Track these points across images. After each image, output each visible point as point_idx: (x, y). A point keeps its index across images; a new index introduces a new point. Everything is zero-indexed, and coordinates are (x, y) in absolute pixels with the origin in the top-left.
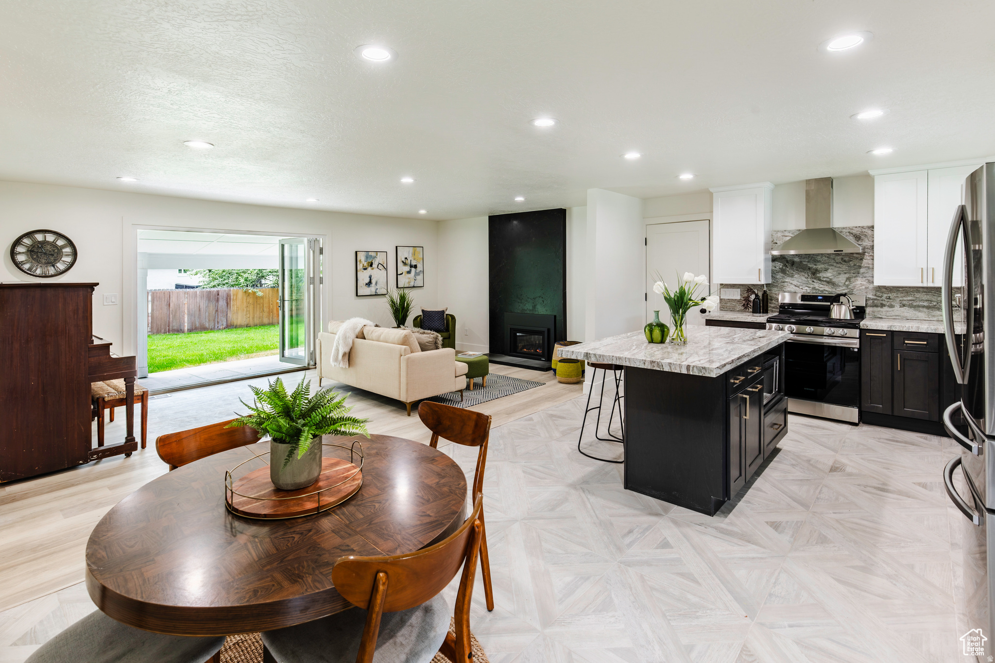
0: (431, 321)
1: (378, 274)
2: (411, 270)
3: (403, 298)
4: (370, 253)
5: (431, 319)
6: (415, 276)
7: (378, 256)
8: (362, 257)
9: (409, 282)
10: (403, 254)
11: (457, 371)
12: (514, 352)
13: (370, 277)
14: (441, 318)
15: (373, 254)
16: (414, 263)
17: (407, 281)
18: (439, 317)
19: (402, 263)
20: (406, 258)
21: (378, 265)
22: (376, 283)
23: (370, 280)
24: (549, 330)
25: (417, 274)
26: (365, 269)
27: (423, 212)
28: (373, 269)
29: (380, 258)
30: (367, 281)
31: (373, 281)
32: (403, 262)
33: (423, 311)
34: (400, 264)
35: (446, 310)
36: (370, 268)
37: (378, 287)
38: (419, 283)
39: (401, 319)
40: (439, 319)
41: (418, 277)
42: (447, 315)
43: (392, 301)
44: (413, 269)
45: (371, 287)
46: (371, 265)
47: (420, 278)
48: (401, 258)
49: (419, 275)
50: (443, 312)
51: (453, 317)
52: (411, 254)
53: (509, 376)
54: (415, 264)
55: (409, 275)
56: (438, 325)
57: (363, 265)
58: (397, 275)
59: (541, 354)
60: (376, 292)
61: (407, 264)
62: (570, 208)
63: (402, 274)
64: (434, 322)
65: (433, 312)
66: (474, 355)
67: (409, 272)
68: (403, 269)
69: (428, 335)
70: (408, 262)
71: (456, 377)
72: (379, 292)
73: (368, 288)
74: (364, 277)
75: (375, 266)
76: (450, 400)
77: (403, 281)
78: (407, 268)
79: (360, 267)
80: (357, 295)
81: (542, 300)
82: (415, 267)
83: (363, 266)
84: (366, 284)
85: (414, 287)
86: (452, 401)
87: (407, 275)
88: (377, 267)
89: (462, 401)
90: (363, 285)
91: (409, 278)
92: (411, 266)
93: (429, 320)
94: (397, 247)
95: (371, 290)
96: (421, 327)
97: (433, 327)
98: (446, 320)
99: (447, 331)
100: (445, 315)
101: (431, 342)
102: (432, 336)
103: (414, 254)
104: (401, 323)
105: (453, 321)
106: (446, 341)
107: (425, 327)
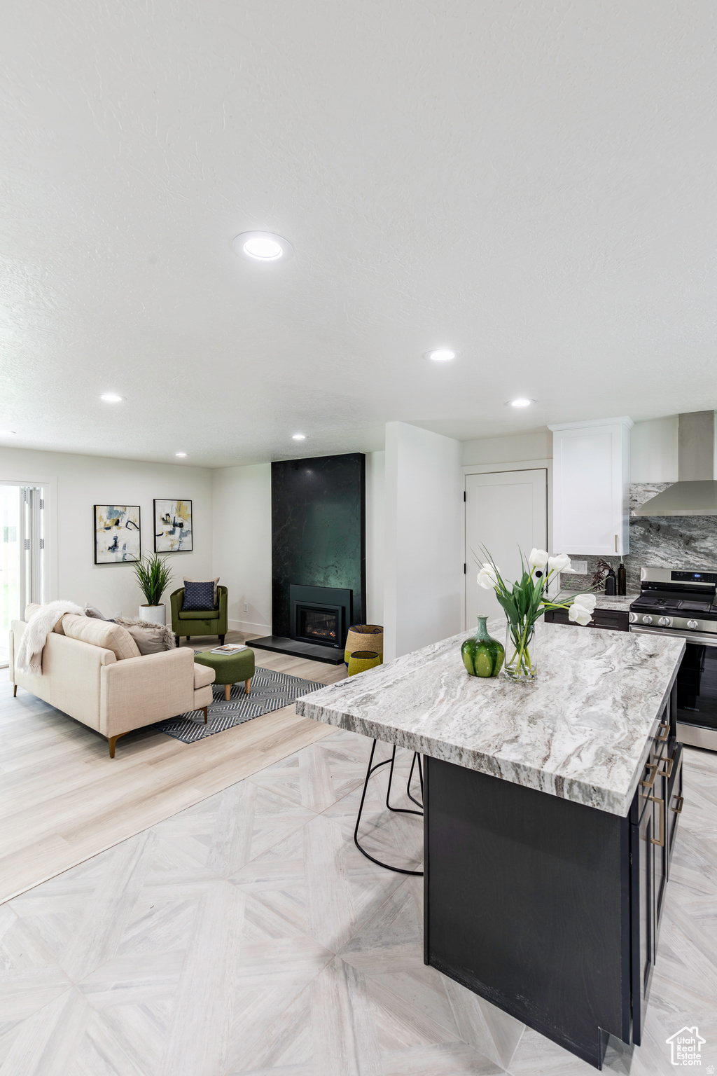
0: (195, 597)
1: (127, 536)
2: (174, 530)
3: (157, 568)
4: (115, 508)
5: (195, 593)
6: (180, 537)
7: (127, 512)
8: (102, 513)
9: (172, 545)
10: (162, 510)
11: (196, 681)
12: (302, 635)
13: (116, 539)
14: (209, 591)
15: (120, 509)
16: (178, 521)
17: (170, 543)
18: (206, 590)
19: (162, 521)
20: (168, 515)
21: (127, 523)
22: (125, 546)
23: (116, 542)
24: (343, 609)
25: (183, 535)
26: (108, 528)
27: (181, 455)
28: (120, 528)
29: (131, 515)
30: (112, 543)
31: (120, 545)
32: (163, 519)
33: (185, 582)
34: (159, 522)
35: (218, 581)
36: (114, 528)
37: (127, 551)
38: (186, 545)
39: (154, 594)
40: (207, 593)
41: (184, 539)
42: (218, 587)
43: (142, 573)
44: (178, 529)
45: (117, 552)
46: (117, 523)
47: (187, 539)
48: (161, 513)
49: (186, 536)
50: (213, 583)
51: (224, 590)
52: (174, 510)
53: (287, 673)
54: (181, 522)
55: (172, 537)
57: (105, 523)
58: (155, 536)
59: (333, 639)
60: (123, 559)
61: (169, 523)
62: (370, 453)
63: (162, 534)
64: (199, 597)
65: (199, 583)
66: (234, 649)
67: (172, 533)
68: (163, 528)
69: (153, 630)
70: (171, 519)
71: (195, 689)
72: (128, 558)
73: (112, 554)
74: (105, 539)
75: (122, 524)
76: (189, 721)
77: (163, 544)
78: (170, 528)
79: (100, 525)
80: (96, 563)
81: (336, 569)
82: (181, 525)
83: (105, 525)
84: (110, 548)
85: (178, 551)
86: (192, 722)
87: (169, 536)
88: (125, 526)
89: (206, 723)
90: (104, 550)
91: (173, 540)
92: (175, 525)
93: (193, 595)
94: (154, 500)
95: (118, 556)
96: (183, 605)
97: (198, 603)
98: (215, 596)
99: (217, 608)
100: (215, 588)
101: (156, 640)
102: (158, 630)
103: (179, 509)
104: (153, 599)
105: (224, 595)
106: (214, 622)
107: (187, 605)
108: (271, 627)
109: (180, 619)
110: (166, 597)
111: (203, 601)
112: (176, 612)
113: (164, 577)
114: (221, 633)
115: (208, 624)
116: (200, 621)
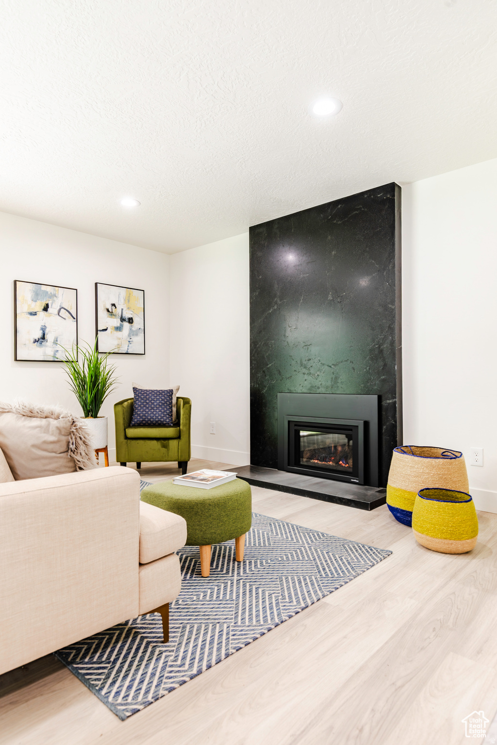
0: (148, 408)
1: (59, 327)
2: (122, 326)
3: (95, 369)
4: (43, 288)
5: (147, 403)
6: (129, 335)
7: (60, 295)
8: (25, 292)
9: (119, 346)
10: (107, 297)
11: (144, 545)
12: (295, 464)
13: (43, 330)
14: (166, 403)
16: (127, 315)
17: (116, 342)
18: (162, 400)
19: (106, 312)
20: (114, 305)
21: (60, 309)
22: (56, 342)
23: (44, 335)
24: (366, 424)
25: (132, 333)
26: (33, 314)
28: (50, 316)
29: (65, 299)
30: (38, 335)
31: (50, 337)
32: (108, 310)
33: (135, 389)
34: (102, 313)
35: (178, 389)
36: (42, 314)
37: (59, 346)
38: (137, 348)
39: (92, 402)
40: (163, 405)
41: (134, 339)
42: (178, 398)
44: (126, 325)
45: (46, 346)
46: (46, 309)
47: (138, 339)
48: (105, 302)
49: (137, 335)
50: (171, 391)
51: (187, 402)
52: (122, 300)
54: (130, 316)
55: (118, 334)
56: (159, 415)
57: (29, 306)
58: (97, 331)
59: (351, 470)
60: (54, 357)
61: (115, 315)
62: (409, 184)
63: (106, 330)
64: (152, 408)
65: (153, 391)
66: (214, 478)
67: (119, 329)
68: (105, 321)
70: (118, 311)
71: (141, 565)
72: (61, 356)
73: (39, 349)
74: (30, 329)
75: (52, 310)
76: (130, 629)
77: (107, 342)
78: (116, 322)
79: (22, 308)
80: (16, 360)
81: (352, 365)
82: (130, 321)
83: (29, 309)
84: (35, 341)
85: (127, 354)
86: (137, 633)
87: (115, 332)
88: (57, 313)
89: (166, 639)
90: (27, 342)
91: (120, 339)
92: (122, 320)
93: (145, 406)
94: (96, 284)
95: (46, 351)
96: (131, 419)
97: (152, 418)
98: (174, 409)
99: (177, 424)
100: (174, 401)
103: (128, 300)
104: (92, 409)
105: (187, 405)
106: (173, 444)
107: (136, 419)
108: (249, 453)
109: (126, 438)
110: (107, 409)
111: (158, 414)
112: (122, 427)
113: (105, 381)
114: (182, 459)
115: (164, 446)
116: (155, 442)
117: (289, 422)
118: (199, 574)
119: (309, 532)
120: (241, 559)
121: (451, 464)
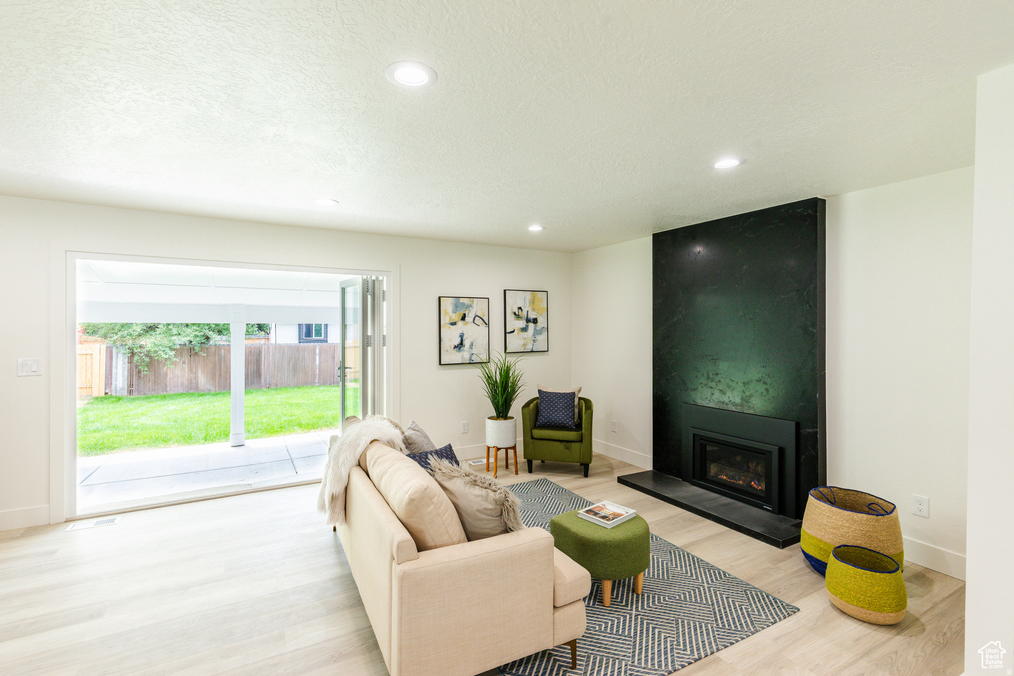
0: (552, 410)
1: (474, 333)
2: (527, 326)
3: (506, 373)
4: (462, 300)
5: (551, 406)
6: (534, 335)
7: (475, 305)
8: (447, 305)
9: (524, 345)
10: (515, 302)
11: (557, 593)
12: (700, 477)
13: (462, 336)
14: (568, 406)
15: (466, 301)
16: (532, 316)
17: (522, 342)
18: (565, 403)
19: (513, 316)
20: (520, 308)
21: (475, 317)
22: (472, 345)
23: (462, 341)
24: (781, 451)
25: (537, 332)
26: (454, 324)
27: (535, 228)
28: (467, 323)
29: (479, 308)
30: (457, 341)
31: (467, 343)
32: (515, 314)
33: (540, 391)
34: (510, 317)
35: (580, 391)
36: (460, 323)
37: (474, 351)
38: (541, 345)
39: (503, 405)
40: (566, 407)
41: (539, 337)
42: (580, 399)
43: (489, 378)
44: (531, 325)
45: (464, 351)
46: (463, 318)
47: (542, 338)
48: (512, 307)
49: (541, 333)
50: (573, 394)
51: (588, 403)
52: (528, 303)
54: (535, 317)
55: (524, 334)
56: (563, 418)
57: (450, 317)
58: (505, 333)
59: (763, 495)
60: (470, 359)
61: (521, 318)
62: (834, 196)
63: (513, 332)
64: (556, 411)
65: (556, 394)
67: (524, 329)
68: (514, 324)
70: (524, 314)
71: (556, 609)
72: (475, 359)
73: (458, 353)
74: (451, 337)
75: (469, 319)
77: (515, 342)
78: (522, 323)
79: (445, 320)
80: (440, 364)
81: (765, 386)
82: (535, 321)
83: (450, 320)
84: (455, 347)
85: (532, 351)
87: (521, 333)
88: (472, 321)
89: (574, 666)
90: (449, 349)
91: (525, 339)
92: (528, 321)
93: (549, 408)
94: (505, 291)
95: (463, 356)
96: (536, 420)
97: (555, 420)
98: (576, 410)
99: (578, 427)
100: (576, 400)
101: (489, 512)
102: (492, 494)
103: (533, 302)
104: (502, 412)
105: (588, 411)
106: (576, 446)
107: (541, 420)
108: (652, 457)
109: (533, 438)
110: (516, 409)
111: (560, 416)
112: (529, 428)
113: (514, 384)
114: (585, 461)
115: (567, 448)
116: (558, 443)
117: (694, 435)
118: (601, 602)
119: (709, 568)
120: (640, 592)
121: (877, 521)
